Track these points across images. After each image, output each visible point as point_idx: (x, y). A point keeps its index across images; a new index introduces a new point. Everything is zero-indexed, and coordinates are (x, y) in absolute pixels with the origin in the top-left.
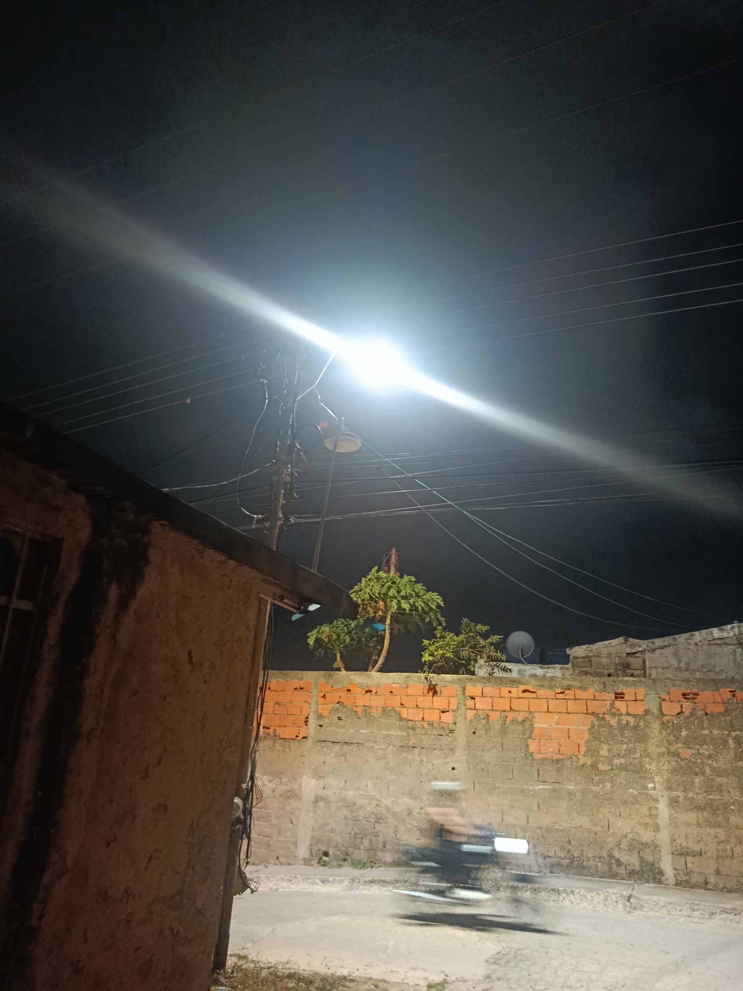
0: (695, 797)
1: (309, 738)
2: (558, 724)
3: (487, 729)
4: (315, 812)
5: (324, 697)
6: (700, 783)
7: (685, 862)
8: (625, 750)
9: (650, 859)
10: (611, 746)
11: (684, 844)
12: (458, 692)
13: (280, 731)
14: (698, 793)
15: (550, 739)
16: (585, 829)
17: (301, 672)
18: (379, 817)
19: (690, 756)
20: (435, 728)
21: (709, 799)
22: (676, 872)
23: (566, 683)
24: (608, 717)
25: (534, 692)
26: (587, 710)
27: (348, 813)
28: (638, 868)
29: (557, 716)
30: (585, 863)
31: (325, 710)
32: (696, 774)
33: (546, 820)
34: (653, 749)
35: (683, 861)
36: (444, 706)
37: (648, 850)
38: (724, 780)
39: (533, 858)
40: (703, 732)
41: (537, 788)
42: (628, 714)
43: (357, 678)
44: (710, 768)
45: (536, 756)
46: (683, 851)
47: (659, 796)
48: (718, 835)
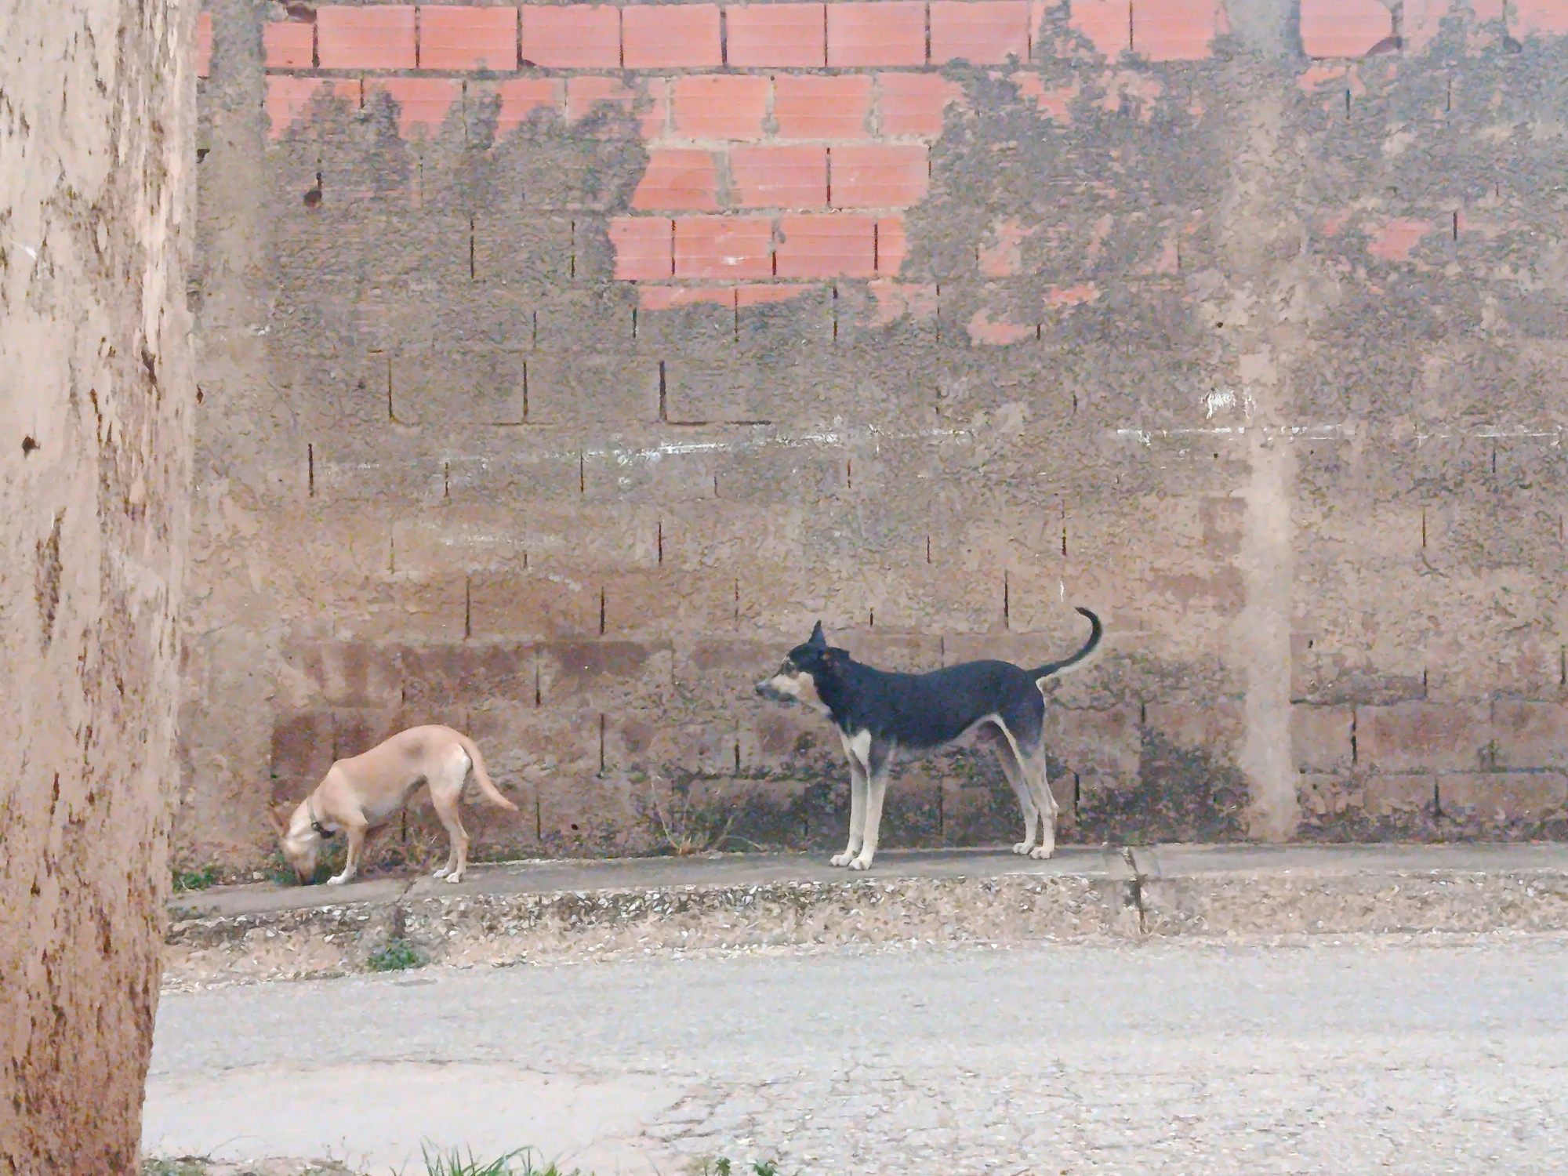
0: (1422, 437)
2: (776, 130)
6: (1444, 371)
7: (1348, 734)
8: (1104, 243)
9: (1192, 736)
10: (1036, 228)
11: (1353, 657)
14: (1435, 422)
15: (731, 207)
16: (893, 629)
19: (1414, 253)
21: (1484, 443)
22: (1310, 778)
26: (928, 54)
28: (1132, 782)
29: (764, 92)
32: (1434, 333)
35: (1343, 729)
37: (1183, 696)
39: (626, 787)
40: (1485, 133)
41: (655, 455)
42: (1135, 63)
44: (1504, 298)
45: (653, 298)
46: (1346, 688)
47: (1255, 447)
48: (1504, 600)
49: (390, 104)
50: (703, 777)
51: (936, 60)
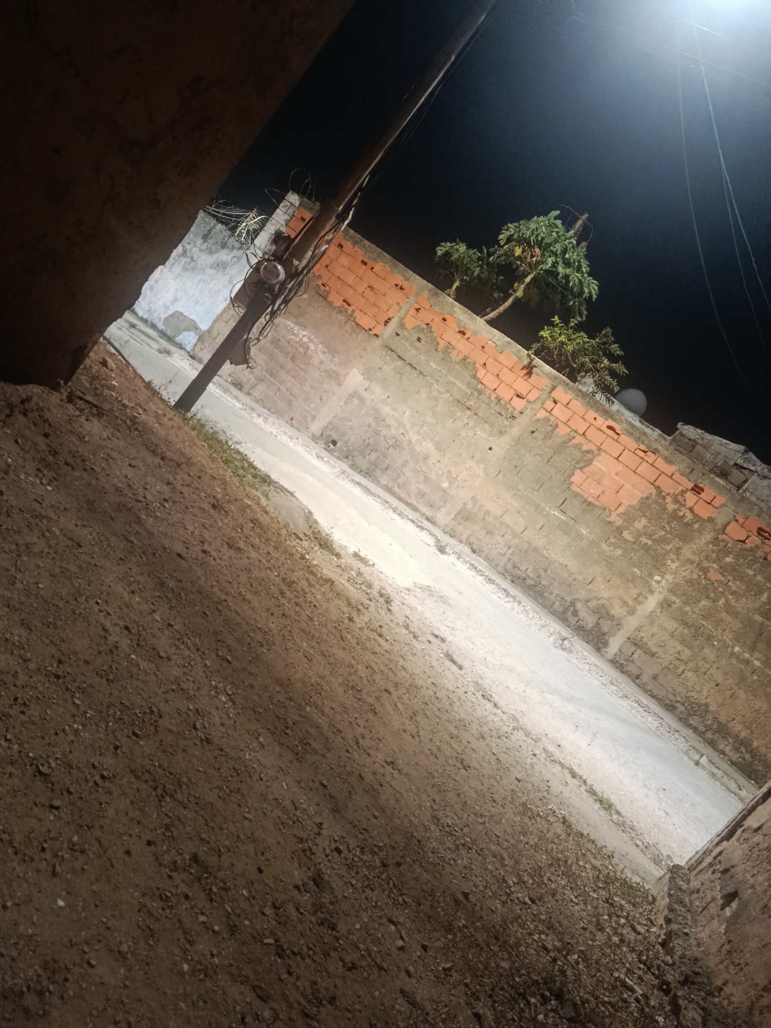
0: (690, 613)
1: (380, 338)
2: (617, 475)
3: (548, 436)
4: (346, 404)
5: (418, 310)
6: (704, 605)
7: (633, 652)
8: (660, 536)
9: (605, 629)
10: (649, 524)
11: (645, 640)
12: (546, 388)
13: (357, 314)
14: (694, 612)
15: (599, 482)
16: (568, 570)
17: (411, 272)
18: (398, 443)
19: (716, 581)
20: (501, 404)
21: (701, 623)
22: (620, 653)
23: (655, 445)
24: (669, 499)
25: (618, 434)
26: (655, 481)
27: (373, 424)
28: (589, 628)
29: (620, 467)
30: (545, 594)
31: (410, 322)
32: (708, 597)
33: (539, 542)
34: (687, 551)
35: (632, 650)
36: (523, 393)
37: (609, 621)
38: (729, 619)
39: (505, 560)
40: (747, 570)
41: (553, 512)
42: (691, 510)
43: (461, 314)
44: (726, 601)
45: (574, 488)
46: (640, 643)
47: (658, 590)
48: (681, 653)
49: (557, 426)
50: (518, 568)
51: (655, 483)
